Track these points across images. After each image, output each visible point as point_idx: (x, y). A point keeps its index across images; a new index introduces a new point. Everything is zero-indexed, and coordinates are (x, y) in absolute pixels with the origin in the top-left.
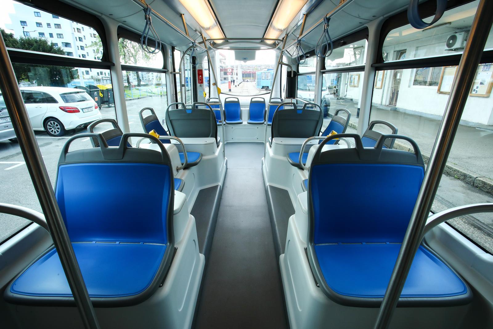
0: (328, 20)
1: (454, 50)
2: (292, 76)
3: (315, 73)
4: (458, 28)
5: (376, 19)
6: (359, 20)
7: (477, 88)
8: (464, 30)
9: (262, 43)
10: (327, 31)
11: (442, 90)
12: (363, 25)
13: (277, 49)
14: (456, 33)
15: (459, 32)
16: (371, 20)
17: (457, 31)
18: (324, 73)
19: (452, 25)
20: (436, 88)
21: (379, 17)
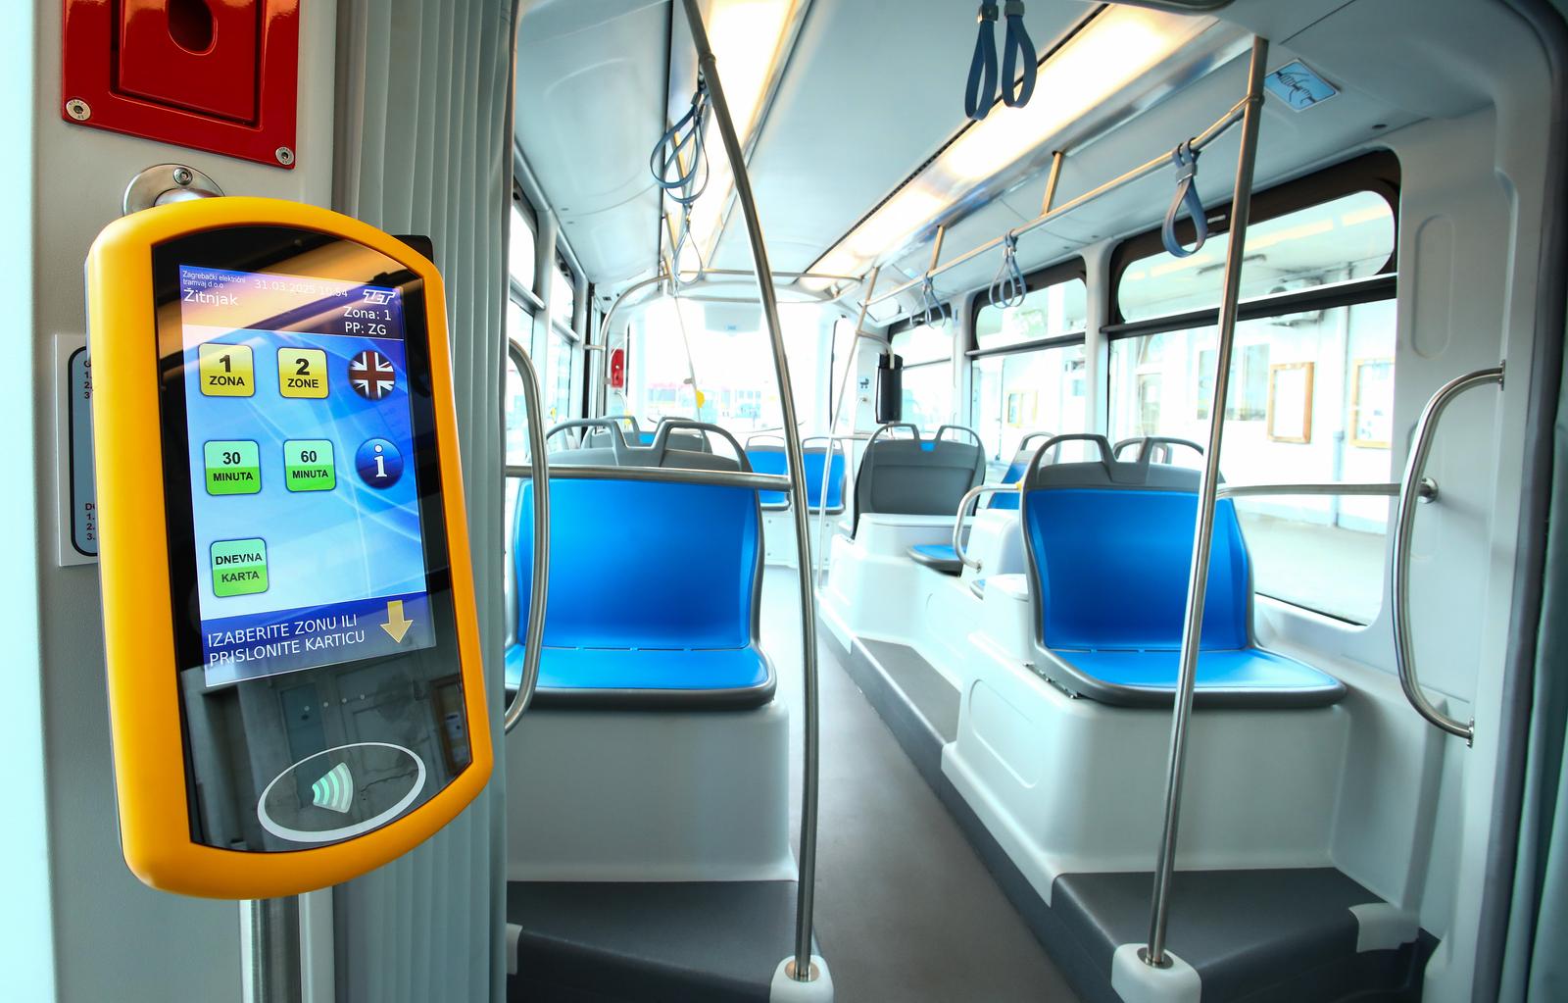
0: (1015, 240)
1: (1288, 324)
2: (892, 365)
3: (949, 360)
4: (1288, 271)
5: (1097, 242)
6: (1063, 243)
7: (1369, 424)
8: (1304, 274)
9: (794, 286)
10: (1014, 261)
11: (1277, 433)
12: (1071, 252)
13: (835, 303)
14: (1285, 281)
15: (1291, 280)
16: (1089, 244)
17: (1286, 277)
18: (974, 358)
19: (1270, 262)
20: (1263, 424)
21: (1104, 239)
